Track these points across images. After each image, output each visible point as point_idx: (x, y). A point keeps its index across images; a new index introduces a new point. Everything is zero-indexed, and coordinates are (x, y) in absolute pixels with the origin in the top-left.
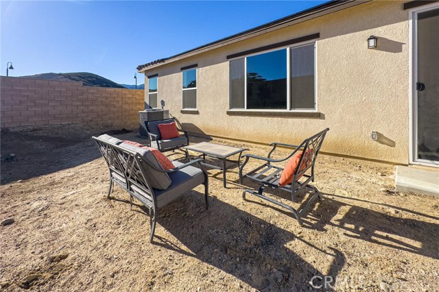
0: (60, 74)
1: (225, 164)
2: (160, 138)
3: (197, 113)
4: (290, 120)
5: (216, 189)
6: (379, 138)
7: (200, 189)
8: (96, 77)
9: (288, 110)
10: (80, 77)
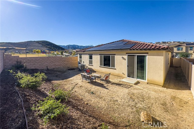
0: (34, 41)
1: (98, 77)
2: (87, 73)
3: (93, 66)
4: (111, 69)
5: (97, 81)
6: (123, 73)
7: (94, 80)
8: (49, 42)
9: (111, 67)
10: (43, 42)
